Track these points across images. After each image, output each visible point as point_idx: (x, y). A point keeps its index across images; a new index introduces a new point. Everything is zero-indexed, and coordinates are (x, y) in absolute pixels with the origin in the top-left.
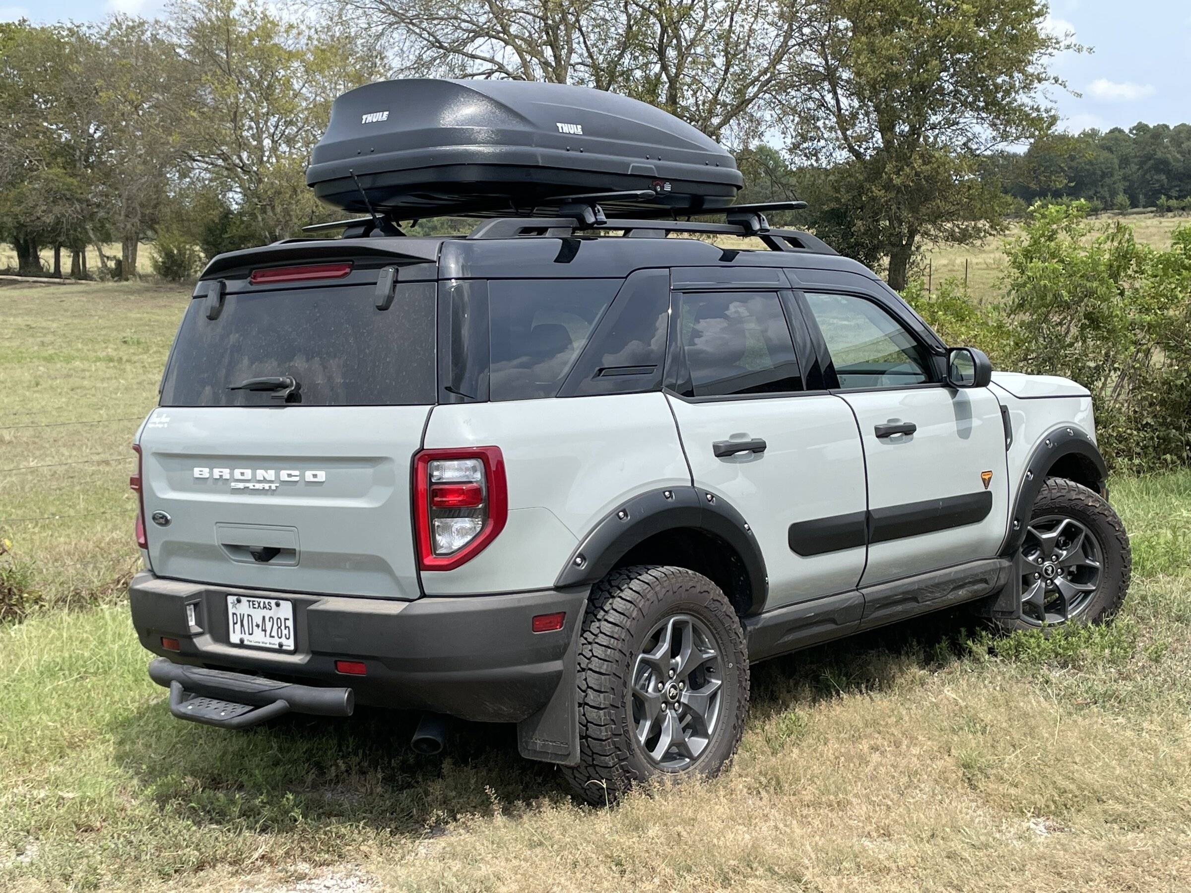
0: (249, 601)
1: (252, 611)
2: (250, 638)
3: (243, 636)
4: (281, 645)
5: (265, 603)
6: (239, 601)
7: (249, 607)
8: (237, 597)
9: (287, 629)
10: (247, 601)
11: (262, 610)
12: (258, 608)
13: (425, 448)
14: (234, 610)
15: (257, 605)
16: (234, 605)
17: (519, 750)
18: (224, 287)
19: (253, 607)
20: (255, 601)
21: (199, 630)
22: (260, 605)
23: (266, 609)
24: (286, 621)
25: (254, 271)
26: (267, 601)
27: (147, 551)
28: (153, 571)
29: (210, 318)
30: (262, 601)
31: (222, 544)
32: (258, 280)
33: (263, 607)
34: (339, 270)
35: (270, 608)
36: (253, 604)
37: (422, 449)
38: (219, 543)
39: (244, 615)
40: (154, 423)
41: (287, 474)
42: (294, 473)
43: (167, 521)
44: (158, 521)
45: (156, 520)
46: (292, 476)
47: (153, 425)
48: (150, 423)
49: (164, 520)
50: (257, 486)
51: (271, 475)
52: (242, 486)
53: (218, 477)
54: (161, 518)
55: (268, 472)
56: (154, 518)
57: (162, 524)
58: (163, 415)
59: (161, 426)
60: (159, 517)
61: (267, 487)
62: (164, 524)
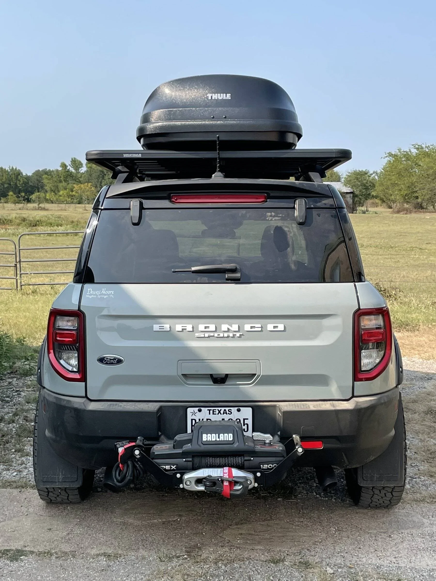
1: (211, 417)
5: (225, 410)
6: (200, 411)
7: (210, 414)
8: (198, 408)
9: (246, 425)
10: (208, 410)
11: (222, 415)
12: (218, 414)
13: (361, 308)
14: (194, 417)
15: (217, 412)
16: (194, 413)
17: (359, 481)
18: (141, 204)
19: (213, 414)
20: (216, 410)
21: (160, 433)
22: (221, 412)
23: (227, 414)
24: (245, 420)
25: (172, 195)
26: (227, 409)
27: (84, 383)
28: (86, 397)
29: (134, 224)
30: (223, 409)
31: (182, 374)
32: (178, 201)
33: (224, 413)
34: (257, 199)
35: (230, 413)
36: (213, 412)
37: (359, 309)
38: (180, 374)
39: (203, 420)
40: (94, 295)
41: (251, 327)
42: (256, 326)
43: (119, 361)
44: (108, 362)
45: (105, 361)
46: (254, 327)
47: (93, 296)
48: (88, 295)
49: (116, 361)
50: (221, 335)
51: (235, 327)
52: (207, 335)
53: (181, 330)
54: (112, 359)
55: (233, 325)
56: (101, 360)
57: (112, 363)
58: (103, 289)
59: (105, 297)
60: (110, 359)
61: (231, 335)
62: (115, 364)
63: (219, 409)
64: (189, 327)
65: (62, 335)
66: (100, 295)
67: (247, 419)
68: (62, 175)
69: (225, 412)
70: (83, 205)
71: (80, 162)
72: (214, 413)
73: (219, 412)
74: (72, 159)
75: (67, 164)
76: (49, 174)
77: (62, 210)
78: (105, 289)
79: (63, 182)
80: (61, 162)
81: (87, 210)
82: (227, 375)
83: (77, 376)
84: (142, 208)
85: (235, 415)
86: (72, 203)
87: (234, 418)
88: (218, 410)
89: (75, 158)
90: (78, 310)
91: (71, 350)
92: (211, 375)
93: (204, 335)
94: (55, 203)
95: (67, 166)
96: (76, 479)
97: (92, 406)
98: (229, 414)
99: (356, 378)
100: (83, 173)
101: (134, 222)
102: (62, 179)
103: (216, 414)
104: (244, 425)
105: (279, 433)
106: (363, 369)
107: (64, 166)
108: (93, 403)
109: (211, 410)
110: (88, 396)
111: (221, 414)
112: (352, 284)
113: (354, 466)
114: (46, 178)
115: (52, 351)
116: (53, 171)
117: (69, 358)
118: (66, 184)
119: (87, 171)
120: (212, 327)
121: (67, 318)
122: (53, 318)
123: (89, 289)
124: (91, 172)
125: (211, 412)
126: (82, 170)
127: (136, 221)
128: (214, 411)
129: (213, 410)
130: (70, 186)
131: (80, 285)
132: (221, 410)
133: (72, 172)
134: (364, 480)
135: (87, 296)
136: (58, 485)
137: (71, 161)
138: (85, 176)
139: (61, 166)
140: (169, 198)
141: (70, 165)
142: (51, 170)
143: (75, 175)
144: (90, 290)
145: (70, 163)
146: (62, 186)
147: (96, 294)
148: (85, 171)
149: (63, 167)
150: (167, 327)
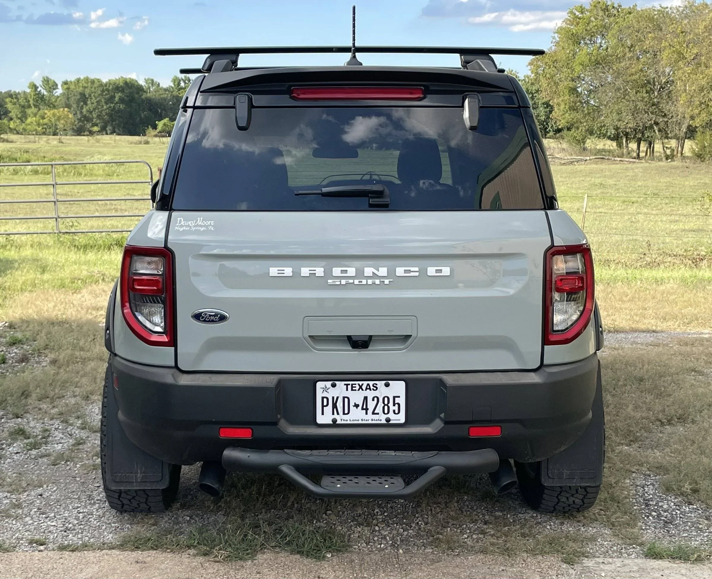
0: (347, 385)
1: (349, 393)
2: (345, 417)
3: (336, 416)
4: (388, 420)
5: (368, 385)
6: (334, 386)
7: (347, 390)
8: (331, 382)
9: (397, 405)
10: (345, 384)
11: (364, 391)
12: (359, 390)
13: (555, 245)
14: (325, 394)
15: (358, 387)
16: (325, 389)
17: (543, 480)
18: (250, 100)
19: (352, 390)
20: (355, 384)
21: (279, 416)
22: (363, 387)
23: (370, 390)
24: (396, 399)
25: (292, 88)
26: (371, 383)
27: (173, 348)
28: (176, 367)
29: (241, 128)
30: (365, 383)
31: (309, 336)
32: (302, 96)
33: (366, 389)
34: (411, 94)
35: (375, 389)
36: (352, 387)
37: (552, 246)
38: (306, 335)
39: (338, 398)
40: (187, 226)
41: (405, 270)
42: (412, 269)
43: (223, 318)
44: (207, 319)
45: (203, 318)
46: (410, 271)
47: (184, 228)
48: (178, 226)
49: (217, 318)
50: (364, 282)
51: (383, 271)
52: (343, 282)
53: (308, 275)
54: (212, 316)
55: (380, 268)
56: (198, 317)
57: (213, 321)
58: (199, 219)
59: (202, 229)
60: (210, 316)
61: (377, 282)
62: (216, 321)
63: (361, 383)
64: (320, 272)
65: (141, 282)
66: (195, 226)
67: (399, 397)
68: (31, 97)
69: (368, 388)
70: (58, 137)
71: (54, 82)
72: (354, 389)
73: (361, 387)
74: (43, 78)
75: (38, 85)
76: (14, 96)
77: (30, 142)
78: (201, 218)
79: (33, 107)
80: (29, 82)
81: (63, 143)
82: (371, 337)
83: (165, 339)
84: (251, 106)
85: (382, 391)
86: (44, 133)
87: (381, 395)
88: (359, 385)
89: (47, 77)
90: (165, 247)
91: (155, 303)
92: (349, 338)
93: (340, 282)
94: (22, 134)
95: (38, 87)
96: (161, 478)
97: (185, 380)
98: (373, 390)
99: (546, 341)
100: (58, 97)
101: (240, 125)
102: (31, 102)
103: (355, 390)
104: (394, 405)
105: (442, 415)
106: (556, 328)
107: (34, 87)
108: (185, 376)
109: (349, 384)
110: (180, 365)
111: (362, 390)
112: (543, 212)
113: (539, 460)
114: (11, 102)
115: (127, 304)
116: (19, 93)
117: (151, 314)
118: (36, 110)
119: (63, 94)
120: (352, 271)
121: (148, 259)
122: (128, 260)
123: (179, 219)
124: (68, 95)
125: (349, 387)
126: (56, 92)
127: (243, 124)
128: (354, 386)
129: (352, 385)
130: (41, 112)
131: (166, 214)
132: (362, 384)
133: (43, 95)
134: (549, 477)
135: (176, 228)
136: (136, 486)
137: (43, 82)
138: (61, 100)
139: (29, 87)
140: (289, 92)
141: (41, 86)
142: (17, 92)
143: (47, 98)
144: (181, 220)
145: (41, 83)
146: (32, 112)
147: (188, 226)
148: (61, 94)
149: (32, 88)
150: (288, 271)
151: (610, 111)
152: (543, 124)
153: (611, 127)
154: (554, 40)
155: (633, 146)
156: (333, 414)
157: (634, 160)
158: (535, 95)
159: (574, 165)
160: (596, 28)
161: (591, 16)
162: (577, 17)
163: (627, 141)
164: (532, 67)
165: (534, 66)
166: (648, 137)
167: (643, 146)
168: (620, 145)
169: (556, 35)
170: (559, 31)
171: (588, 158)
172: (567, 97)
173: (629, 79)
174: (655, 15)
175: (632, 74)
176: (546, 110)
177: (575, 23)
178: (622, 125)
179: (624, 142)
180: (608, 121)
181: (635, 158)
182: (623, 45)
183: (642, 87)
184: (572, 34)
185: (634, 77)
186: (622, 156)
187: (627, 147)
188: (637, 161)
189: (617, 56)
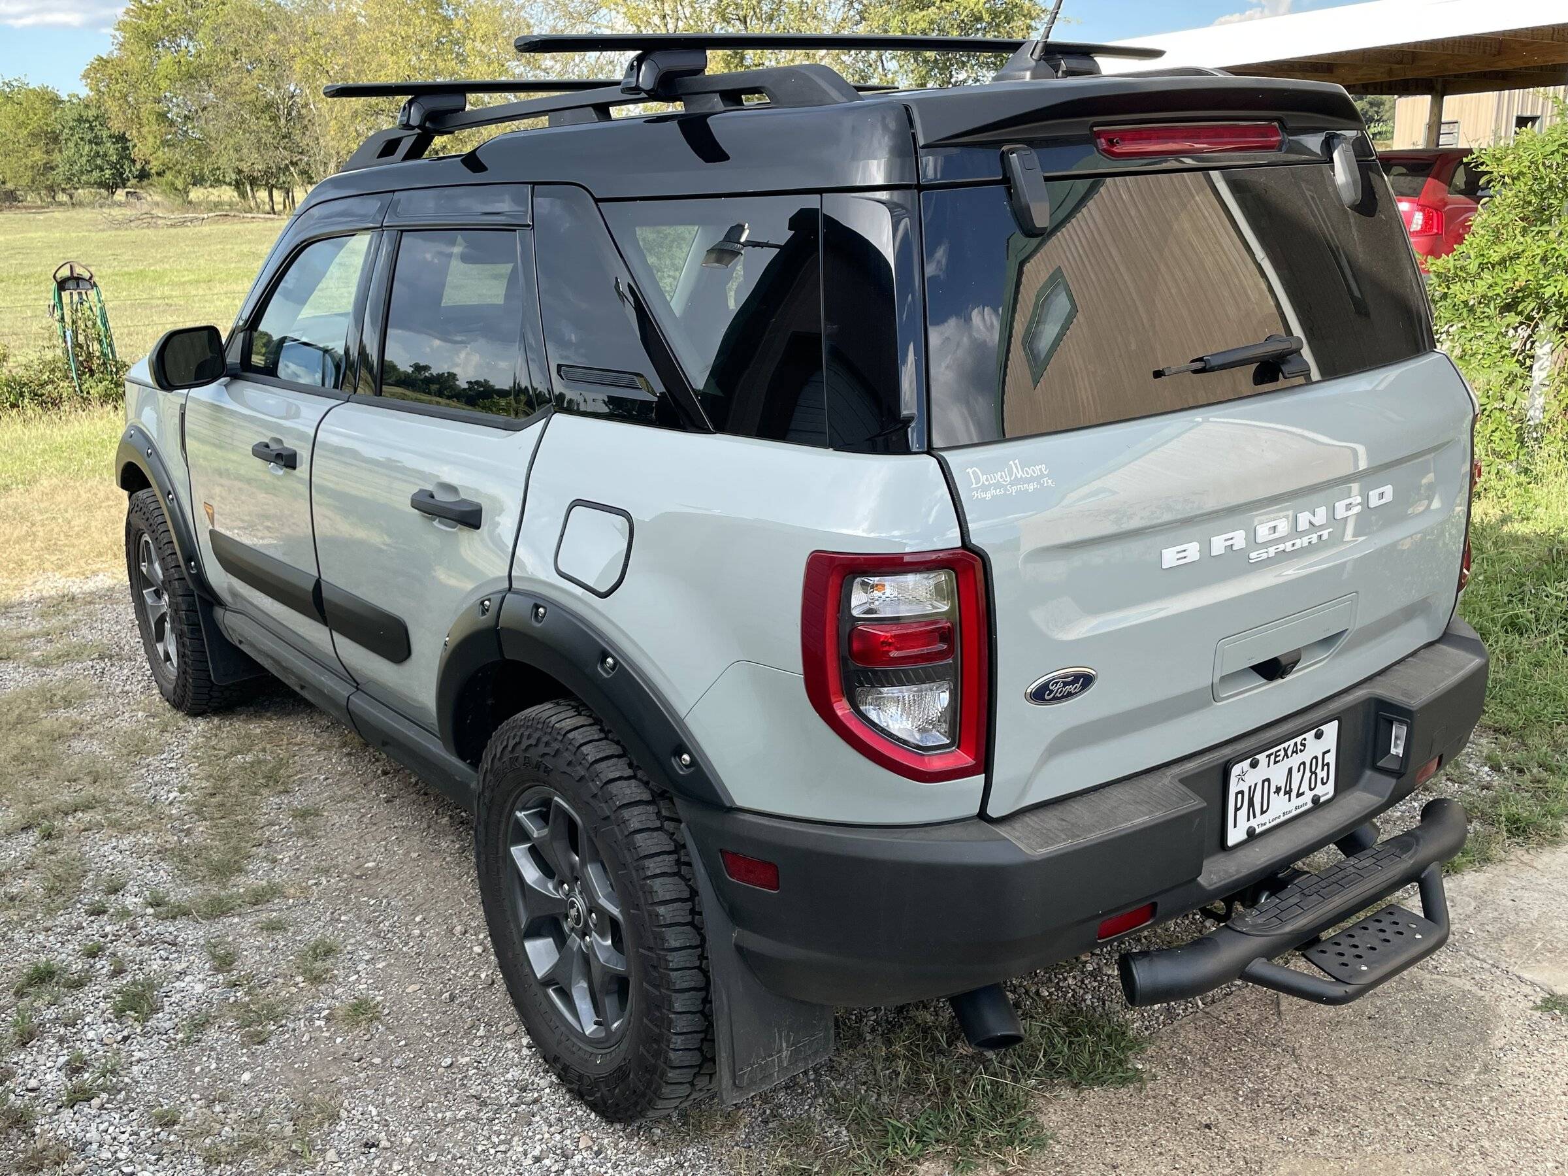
0: (1270, 757)
1: (1271, 772)
2: (1263, 819)
3: (1252, 822)
4: (1314, 800)
5: (1295, 745)
6: (1254, 764)
7: (1269, 766)
8: (1251, 760)
9: (1326, 768)
10: (1268, 757)
11: (1289, 759)
12: (1283, 760)
14: (1240, 787)
15: (1282, 755)
16: (1242, 777)
19: (1275, 763)
20: (1280, 751)
22: (1288, 752)
23: (1297, 753)
24: (1326, 756)
25: (1095, 129)
26: (1299, 740)
27: (984, 776)
28: (982, 815)
30: (1292, 743)
31: (1221, 678)
32: (1119, 149)
33: (1292, 754)
35: (1303, 748)
36: (1275, 758)
38: (1218, 678)
39: (1256, 785)
40: (995, 487)
41: (1346, 506)
42: (1354, 500)
43: (1086, 680)
44: (1058, 695)
45: (1051, 693)
46: (1351, 505)
47: (991, 492)
49: (1078, 684)
50: (1298, 544)
52: (1272, 551)
53: (1222, 552)
54: (1069, 683)
55: (1316, 511)
57: (1069, 694)
58: (1012, 464)
59: (1031, 488)
60: (1064, 684)
61: (1315, 539)
62: (1076, 693)
63: (1286, 745)
64: (1239, 539)
66: (1013, 483)
67: (1329, 751)
69: (1294, 751)
72: (1277, 760)
73: (1286, 754)
78: (1019, 460)
85: (1311, 748)
87: (1309, 758)
88: (1284, 749)
90: (963, 547)
93: (1267, 552)
98: (1301, 751)
103: (1279, 762)
104: (1323, 769)
109: (1272, 754)
110: (990, 810)
111: (1287, 758)
120: (1283, 527)
125: (1272, 759)
129: (1276, 753)
132: (1288, 747)
135: (974, 494)
144: (975, 473)
147: (999, 485)
150: (1193, 551)
151: (222, 146)
152: (115, 168)
153: (230, 170)
154: (116, 41)
155: (263, 194)
156: (1248, 820)
157: (268, 216)
158: (94, 124)
159: (187, 226)
160: (178, 23)
161: (166, 6)
162: (145, 7)
163: (252, 190)
164: (89, 81)
165: (92, 80)
166: (284, 182)
167: (278, 196)
168: (243, 195)
169: (117, 33)
170: (122, 26)
171: (206, 216)
172: (155, 127)
173: (243, 100)
174: (262, 7)
175: (245, 93)
176: (116, 146)
177: (143, 16)
178: (245, 167)
179: (249, 191)
180: (223, 162)
181: (269, 213)
182: (223, 51)
183: (263, 112)
184: (143, 32)
185: (248, 98)
186: (251, 210)
187: (254, 197)
188: (272, 216)
189: (217, 66)
